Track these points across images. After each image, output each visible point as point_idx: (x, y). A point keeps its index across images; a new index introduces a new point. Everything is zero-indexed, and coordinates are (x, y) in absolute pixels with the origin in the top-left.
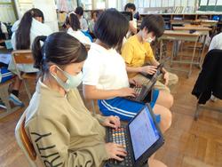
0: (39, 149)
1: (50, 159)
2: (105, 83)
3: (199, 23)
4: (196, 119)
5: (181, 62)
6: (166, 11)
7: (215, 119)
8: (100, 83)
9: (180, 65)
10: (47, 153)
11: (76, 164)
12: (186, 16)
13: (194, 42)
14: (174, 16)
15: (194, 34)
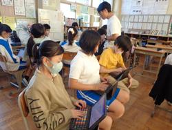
0: (32, 109)
1: (37, 115)
2: (83, 78)
3: (169, 44)
4: (152, 116)
5: (150, 71)
6: (145, 33)
7: (168, 119)
8: (80, 78)
9: (150, 74)
10: (36, 111)
11: (53, 120)
12: (160, 37)
13: (160, 58)
14: (150, 36)
15: (160, 51)
